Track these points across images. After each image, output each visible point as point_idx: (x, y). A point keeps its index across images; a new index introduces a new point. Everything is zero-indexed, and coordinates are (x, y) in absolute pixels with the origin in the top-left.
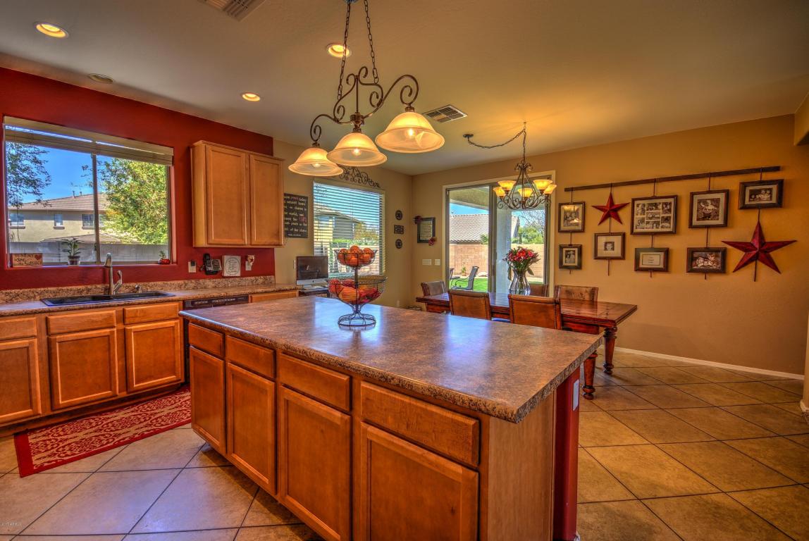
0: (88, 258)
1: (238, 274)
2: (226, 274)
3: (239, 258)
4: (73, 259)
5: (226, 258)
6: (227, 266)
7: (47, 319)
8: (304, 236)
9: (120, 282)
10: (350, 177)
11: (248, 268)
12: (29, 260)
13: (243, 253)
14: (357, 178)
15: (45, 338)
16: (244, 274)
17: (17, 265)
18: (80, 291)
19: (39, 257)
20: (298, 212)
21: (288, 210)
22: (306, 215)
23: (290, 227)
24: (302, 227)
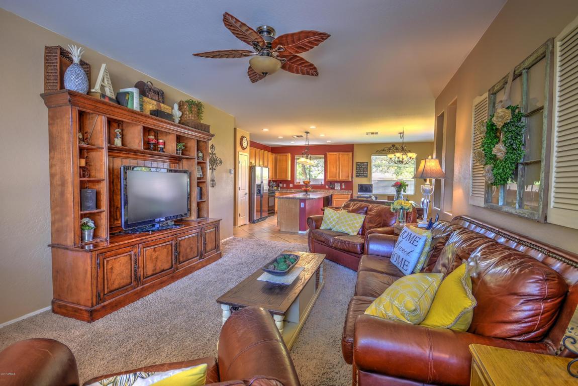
1: (339, 189)
2: (335, 189)
3: (340, 184)
5: (336, 184)
6: (336, 186)
8: (366, 177)
10: (391, 151)
11: (344, 187)
12: (298, 183)
13: (341, 182)
14: (396, 151)
16: (341, 189)
17: (296, 184)
20: (364, 168)
21: (359, 168)
22: (367, 169)
23: (360, 174)
24: (365, 174)
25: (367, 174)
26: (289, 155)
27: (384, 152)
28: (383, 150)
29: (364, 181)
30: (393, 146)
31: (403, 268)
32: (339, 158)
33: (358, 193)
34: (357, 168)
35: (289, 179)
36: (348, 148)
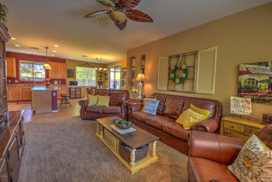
0: (31, 80)
1: (57, 84)
2: (55, 84)
3: (57, 81)
4: (29, 80)
5: (55, 81)
6: (55, 82)
7: (22, 88)
8: (73, 77)
9: (35, 84)
10: (86, 65)
11: (60, 83)
12: (23, 80)
13: (58, 80)
14: (88, 66)
15: (22, 90)
16: (59, 84)
17: (21, 80)
18: (30, 85)
19: (24, 79)
20: (72, 73)
21: (69, 72)
22: (74, 73)
23: (70, 75)
24: (73, 76)
25: (74, 76)
26: (14, 59)
27: (82, 66)
28: (82, 65)
29: (72, 80)
30: (87, 63)
31: (153, 113)
32: (58, 66)
33: (70, 86)
34: (68, 72)
35: (15, 77)
36: (62, 61)
